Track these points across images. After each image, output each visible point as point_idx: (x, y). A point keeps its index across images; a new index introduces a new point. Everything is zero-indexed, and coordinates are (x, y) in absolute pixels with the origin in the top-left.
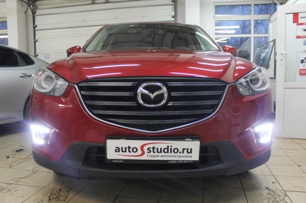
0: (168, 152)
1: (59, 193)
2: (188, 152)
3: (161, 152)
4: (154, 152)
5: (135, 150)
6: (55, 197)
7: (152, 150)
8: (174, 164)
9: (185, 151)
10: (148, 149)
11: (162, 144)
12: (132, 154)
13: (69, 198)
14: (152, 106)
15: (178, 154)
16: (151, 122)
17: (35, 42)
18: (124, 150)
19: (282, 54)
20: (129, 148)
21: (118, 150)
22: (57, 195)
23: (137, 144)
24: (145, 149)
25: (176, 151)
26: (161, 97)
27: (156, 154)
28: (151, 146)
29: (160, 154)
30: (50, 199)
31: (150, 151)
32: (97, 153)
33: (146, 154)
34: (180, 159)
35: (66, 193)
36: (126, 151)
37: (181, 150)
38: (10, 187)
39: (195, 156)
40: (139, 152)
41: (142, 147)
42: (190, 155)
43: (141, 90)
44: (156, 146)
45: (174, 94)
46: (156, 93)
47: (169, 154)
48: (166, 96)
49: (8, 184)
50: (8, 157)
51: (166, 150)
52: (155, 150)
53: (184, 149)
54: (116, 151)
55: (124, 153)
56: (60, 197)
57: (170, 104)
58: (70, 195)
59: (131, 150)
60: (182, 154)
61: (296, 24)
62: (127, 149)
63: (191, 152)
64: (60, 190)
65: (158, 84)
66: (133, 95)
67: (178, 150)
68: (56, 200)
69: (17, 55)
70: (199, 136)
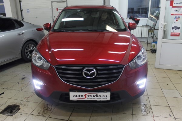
0: (96, 97)
1: (47, 106)
2: (105, 97)
5: (82, 96)
6: (46, 109)
7: (89, 96)
8: (99, 101)
9: (104, 96)
10: (88, 96)
11: (94, 94)
12: (81, 98)
13: (52, 110)
14: (89, 77)
15: (101, 97)
16: (89, 84)
17: (20, 2)
19: (162, 24)
20: (80, 95)
21: (75, 96)
23: (83, 94)
24: (87, 96)
25: (100, 96)
26: (93, 74)
27: (91, 98)
28: (89, 95)
29: (93, 98)
30: (44, 110)
31: (89, 97)
32: (65, 96)
33: (87, 97)
34: (102, 99)
36: (78, 97)
37: (102, 96)
38: (24, 103)
39: (108, 98)
40: (84, 97)
41: (85, 95)
42: (106, 98)
43: (84, 71)
44: (91, 95)
45: (99, 72)
46: (91, 72)
49: (23, 101)
50: (19, 83)
51: (95, 96)
52: (91, 96)
53: (103, 96)
54: (74, 97)
56: (49, 109)
57: (98, 76)
58: (53, 108)
59: (80, 96)
61: (171, 7)
62: (79, 96)
63: (106, 97)
64: (48, 104)
65: (92, 68)
66: (81, 73)
67: (101, 96)
68: (47, 110)
69: (14, 22)
70: (110, 89)
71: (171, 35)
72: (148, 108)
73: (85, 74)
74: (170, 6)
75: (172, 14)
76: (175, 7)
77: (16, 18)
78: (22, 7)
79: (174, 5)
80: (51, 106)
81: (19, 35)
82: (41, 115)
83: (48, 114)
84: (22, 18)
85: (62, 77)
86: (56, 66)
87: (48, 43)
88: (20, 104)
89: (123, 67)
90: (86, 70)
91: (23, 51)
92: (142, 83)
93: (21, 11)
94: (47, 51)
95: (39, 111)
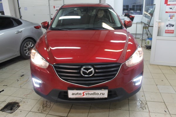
1: (46, 103)
2: (103, 94)
3: (91, 94)
4: (88, 95)
5: (80, 94)
6: (45, 105)
7: (87, 94)
8: (97, 99)
9: (102, 94)
11: (92, 92)
12: (79, 95)
13: (51, 106)
14: (87, 76)
16: (87, 82)
18: (76, 94)
19: (157, 21)
21: (73, 94)
22: (46, 104)
23: (81, 92)
24: (85, 93)
27: (89, 95)
30: (43, 107)
32: (64, 93)
33: (85, 95)
34: (99, 97)
35: (50, 103)
38: (24, 100)
39: (106, 96)
40: (82, 95)
41: (83, 93)
42: (103, 95)
43: (82, 69)
44: (89, 92)
45: (97, 71)
46: (89, 71)
47: (95, 95)
48: (93, 72)
49: (23, 98)
50: (18, 80)
51: (93, 94)
52: (89, 94)
53: (101, 94)
55: (76, 95)
56: (48, 106)
57: (95, 75)
58: (52, 105)
59: (79, 94)
60: (100, 95)
61: (166, 5)
62: (77, 94)
63: (104, 94)
64: (47, 101)
65: (89, 67)
66: (79, 71)
67: (98, 94)
68: (46, 107)
69: (13, 20)
70: (108, 87)
71: (166, 33)
72: (144, 104)
73: (84, 72)
74: (165, 3)
75: (166, 12)
76: (169, 5)
77: (14, 16)
78: (20, 5)
79: (169, 3)
80: (50, 102)
81: (17, 33)
82: (40, 112)
83: (47, 110)
84: (20, 15)
85: (60, 76)
86: (55, 65)
87: (46, 42)
88: (20, 101)
89: (120, 65)
90: (84, 69)
91: (22, 48)
92: (138, 80)
93: (19, 9)
94: (45, 49)
95: (38, 108)
